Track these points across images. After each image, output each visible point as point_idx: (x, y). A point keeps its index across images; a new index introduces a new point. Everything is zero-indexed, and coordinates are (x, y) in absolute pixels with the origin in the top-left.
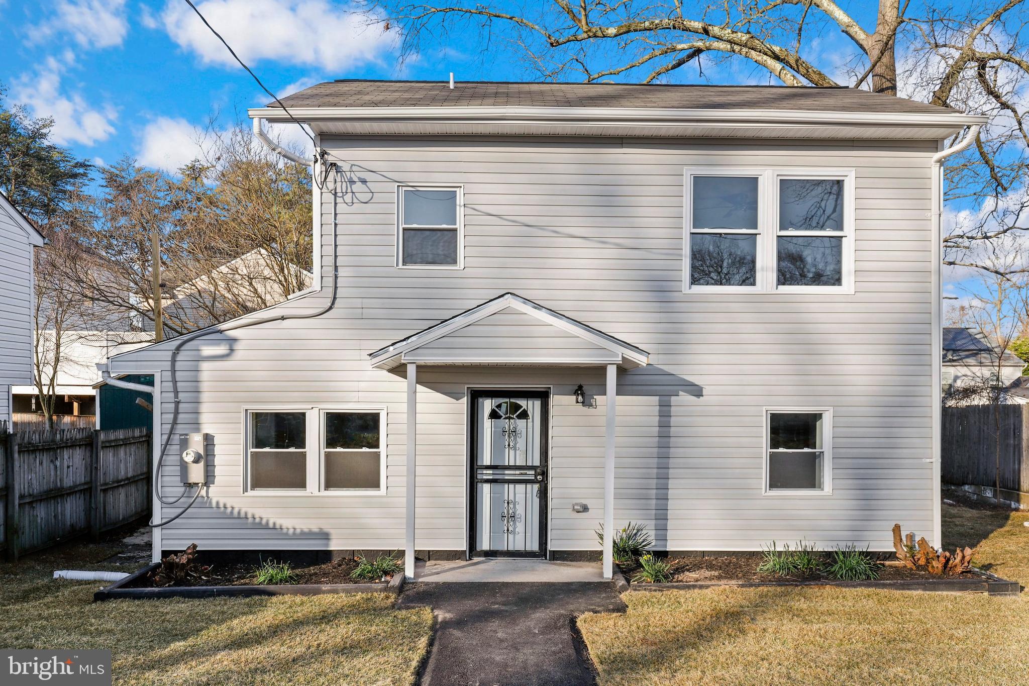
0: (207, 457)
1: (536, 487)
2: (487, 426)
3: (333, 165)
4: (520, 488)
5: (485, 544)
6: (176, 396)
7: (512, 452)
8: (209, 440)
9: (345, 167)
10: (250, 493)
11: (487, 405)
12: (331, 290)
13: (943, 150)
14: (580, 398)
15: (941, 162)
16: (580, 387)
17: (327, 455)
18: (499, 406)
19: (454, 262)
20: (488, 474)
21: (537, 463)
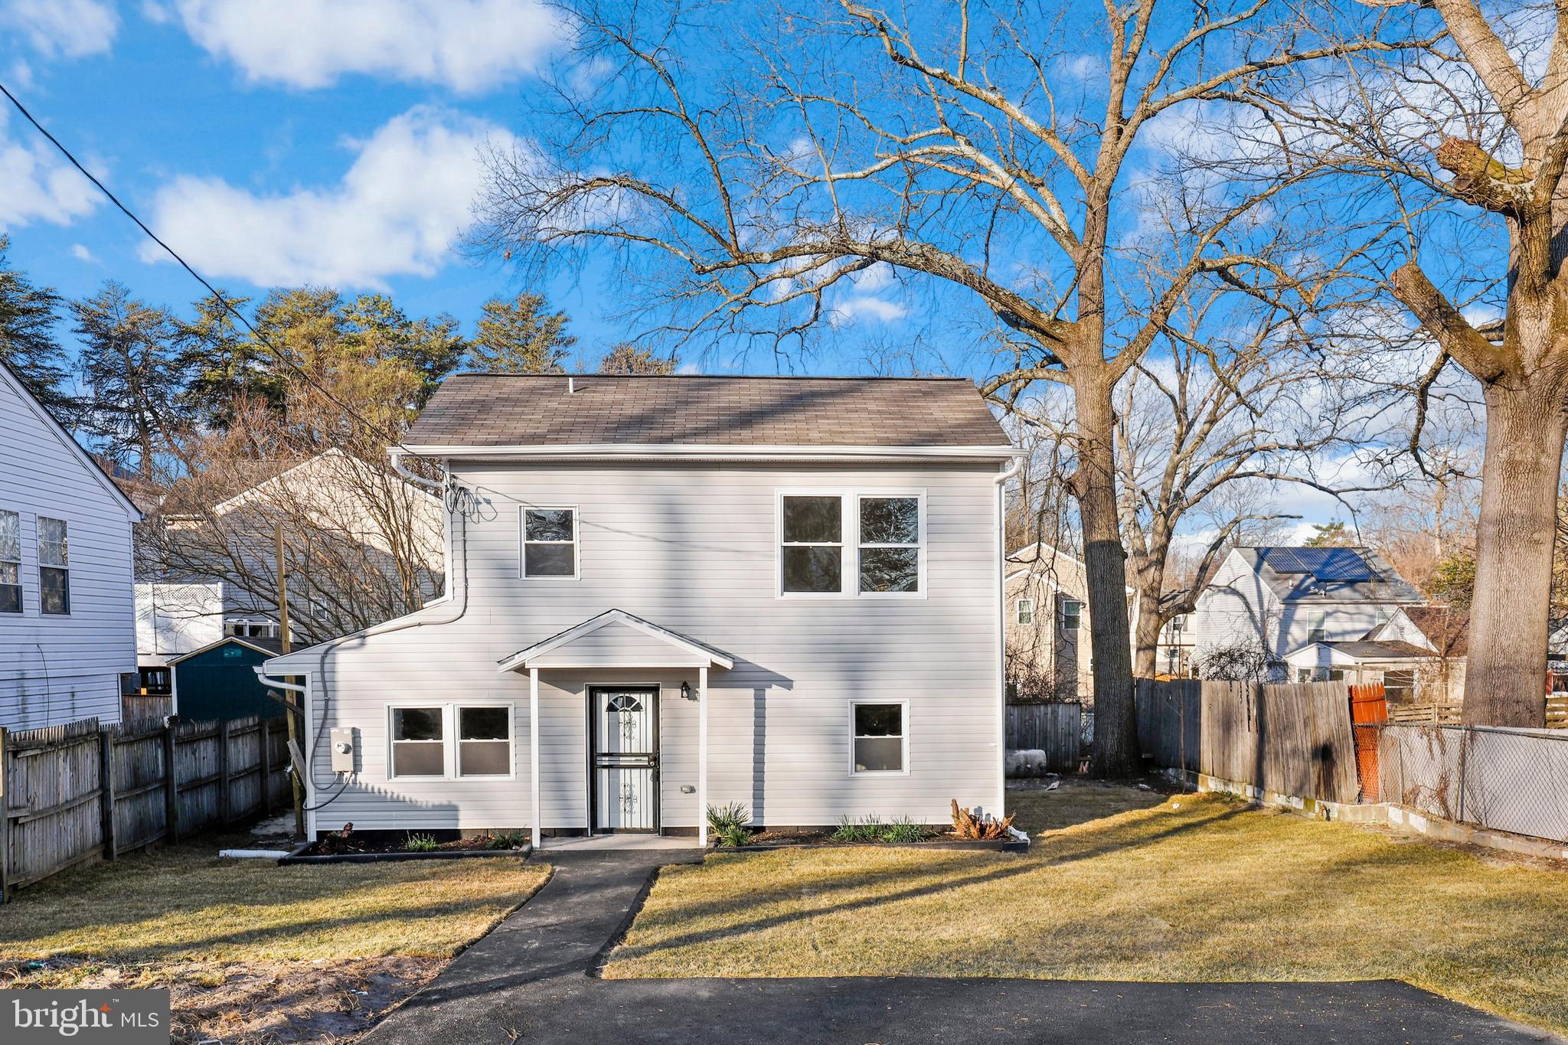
0: (354, 748)
1: (650, 771)
2: (604, 716)
3: (461, 489)
4: (635, 772)
5: (604, 822)
6: (326, 695)
7: (628, 741)
8: (355, 733)
9: (472, 489)
10: (394, 779)
11: (604, 699)
12: (463, 599)
13: (1004, 471)
14: (685, 694)
15: (1002, 483)
16: (685, 684)
17: (462, 746)
18: (616, 700)
19: (571, 573)
20: (605, 761)
21: (650, 750)
